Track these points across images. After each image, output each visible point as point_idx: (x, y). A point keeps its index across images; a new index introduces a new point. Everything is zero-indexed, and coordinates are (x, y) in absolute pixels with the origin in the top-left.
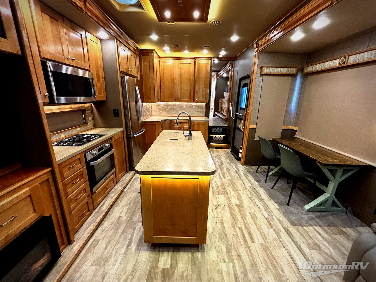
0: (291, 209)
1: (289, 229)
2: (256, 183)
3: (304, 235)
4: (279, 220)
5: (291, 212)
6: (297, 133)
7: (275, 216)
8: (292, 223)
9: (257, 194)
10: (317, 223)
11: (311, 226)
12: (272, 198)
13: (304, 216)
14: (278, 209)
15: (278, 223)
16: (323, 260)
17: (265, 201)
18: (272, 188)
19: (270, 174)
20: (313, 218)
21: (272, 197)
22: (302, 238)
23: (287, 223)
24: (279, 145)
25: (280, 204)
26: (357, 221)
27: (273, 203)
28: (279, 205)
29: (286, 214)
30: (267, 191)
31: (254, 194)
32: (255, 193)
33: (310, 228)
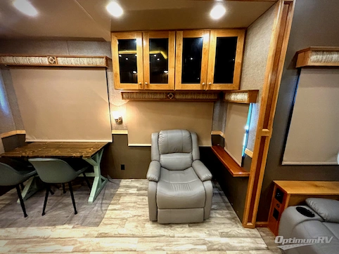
0: (81, 213)
1: (100, 232)
2: (13, 230)
3: (111, 222)
4: (87, 236)
5: (85, 217)
6: (26, 137)
7: (79, 238)
8: (97, 224)
9: (30, 241)
10: (106, 204)
11: (106, 210)
12: (54, 225)
13: (96, 208)
14: (73, 227)
15: (88, 239)
16: (135, 224)
17: (51, 237)
18: (44, 214)
19: (24, 194)
20: (102, 204)
21: (53, 223)
22: (113, 226)
23: (93, 230)
24: (30, 160)
25: (69, 221)
26: (116, 181)
27: (62, 227)
28: (69, 224)
29: (84, 223)
30: (40, 224)
31: (26, 246)
32: (27, 243)
33: (108, 212)
